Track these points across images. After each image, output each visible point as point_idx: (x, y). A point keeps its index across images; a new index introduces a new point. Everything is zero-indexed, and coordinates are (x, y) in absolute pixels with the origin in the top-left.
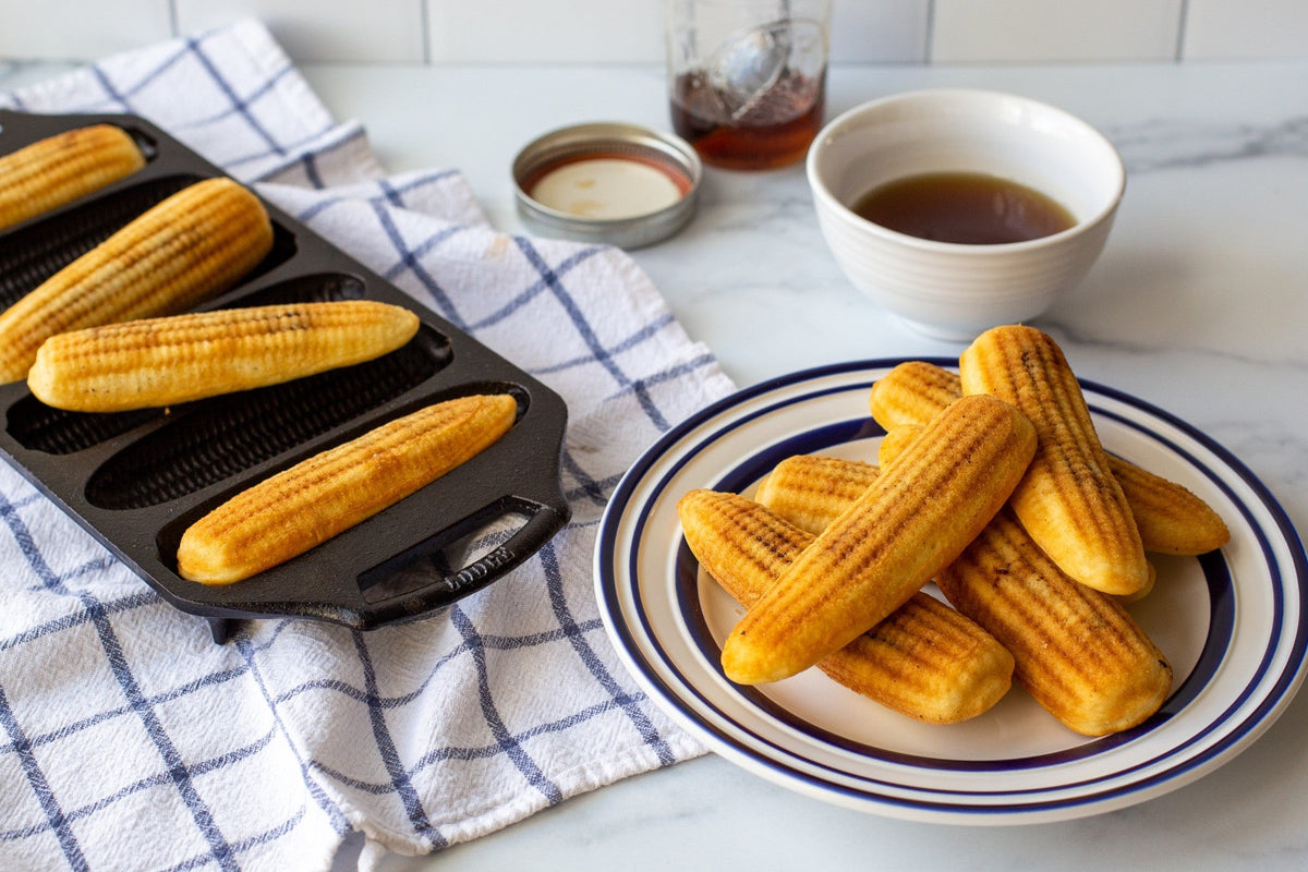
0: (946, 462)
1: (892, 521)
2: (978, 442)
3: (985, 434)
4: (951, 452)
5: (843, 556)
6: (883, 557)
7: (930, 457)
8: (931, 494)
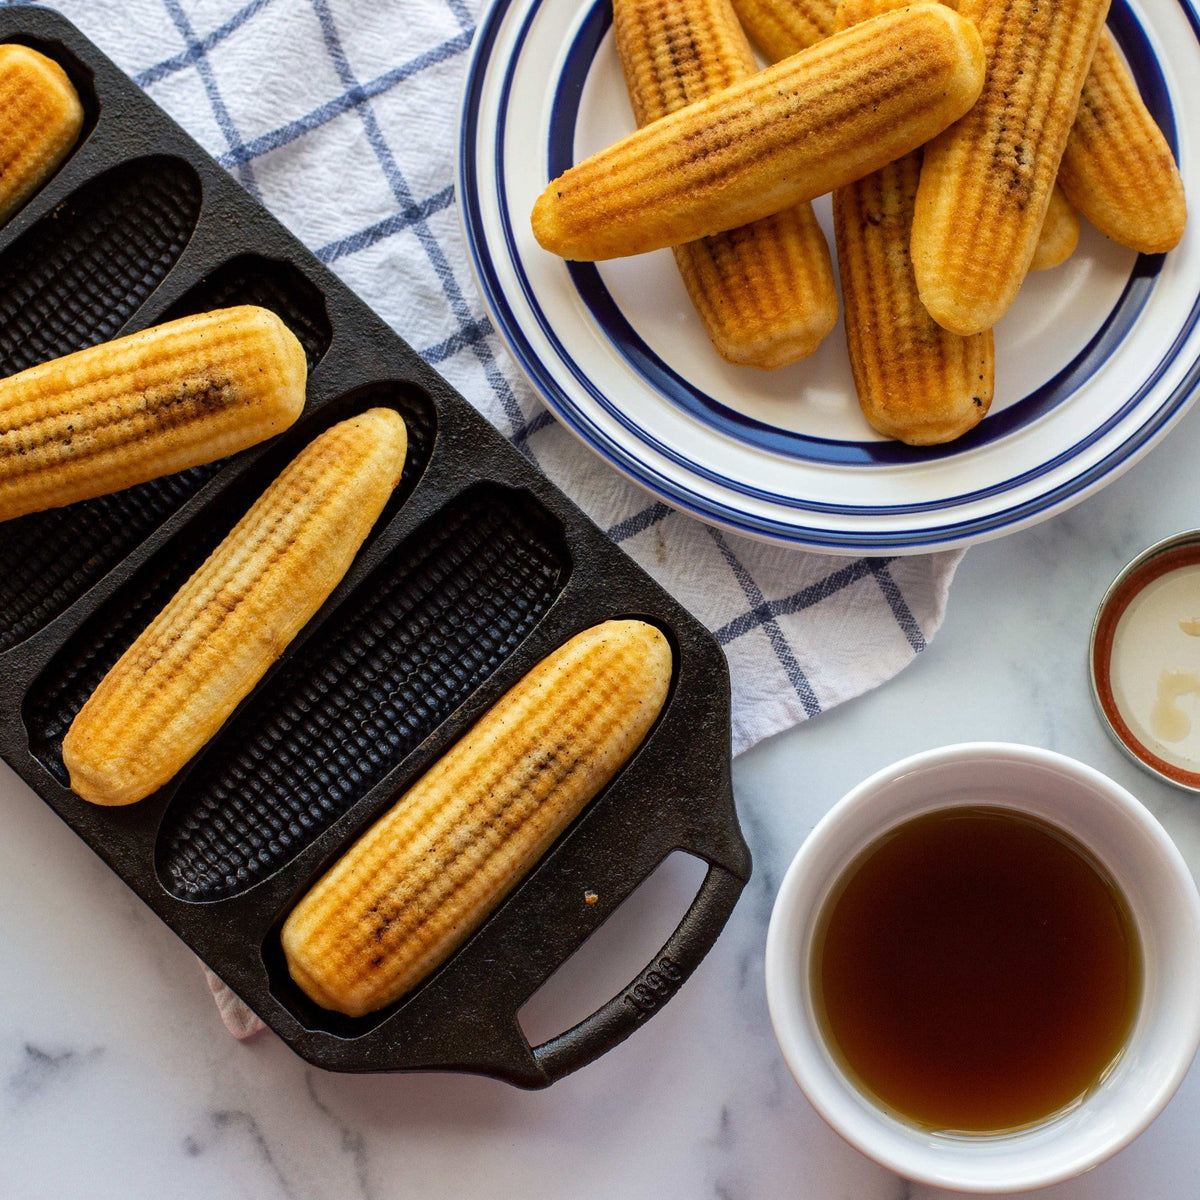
0: (851, 98)
1: (760, 141)
2: (898, 89)
3: (910, 83)
4: (864, 87)
5: (694, 158)
6: (731, 180)
7: (839, 82)
8: (818, 129)
